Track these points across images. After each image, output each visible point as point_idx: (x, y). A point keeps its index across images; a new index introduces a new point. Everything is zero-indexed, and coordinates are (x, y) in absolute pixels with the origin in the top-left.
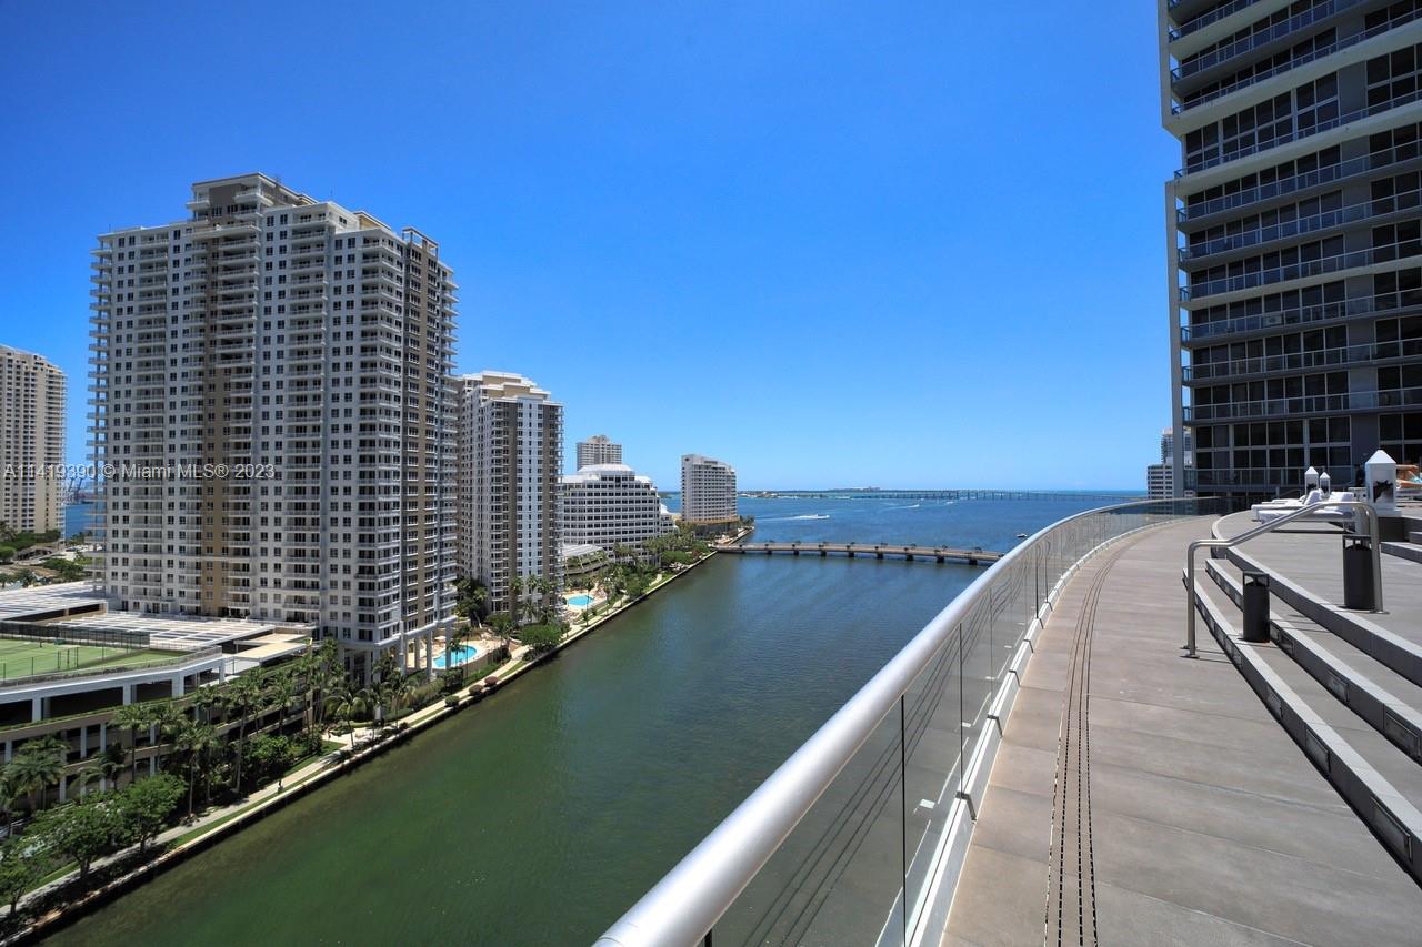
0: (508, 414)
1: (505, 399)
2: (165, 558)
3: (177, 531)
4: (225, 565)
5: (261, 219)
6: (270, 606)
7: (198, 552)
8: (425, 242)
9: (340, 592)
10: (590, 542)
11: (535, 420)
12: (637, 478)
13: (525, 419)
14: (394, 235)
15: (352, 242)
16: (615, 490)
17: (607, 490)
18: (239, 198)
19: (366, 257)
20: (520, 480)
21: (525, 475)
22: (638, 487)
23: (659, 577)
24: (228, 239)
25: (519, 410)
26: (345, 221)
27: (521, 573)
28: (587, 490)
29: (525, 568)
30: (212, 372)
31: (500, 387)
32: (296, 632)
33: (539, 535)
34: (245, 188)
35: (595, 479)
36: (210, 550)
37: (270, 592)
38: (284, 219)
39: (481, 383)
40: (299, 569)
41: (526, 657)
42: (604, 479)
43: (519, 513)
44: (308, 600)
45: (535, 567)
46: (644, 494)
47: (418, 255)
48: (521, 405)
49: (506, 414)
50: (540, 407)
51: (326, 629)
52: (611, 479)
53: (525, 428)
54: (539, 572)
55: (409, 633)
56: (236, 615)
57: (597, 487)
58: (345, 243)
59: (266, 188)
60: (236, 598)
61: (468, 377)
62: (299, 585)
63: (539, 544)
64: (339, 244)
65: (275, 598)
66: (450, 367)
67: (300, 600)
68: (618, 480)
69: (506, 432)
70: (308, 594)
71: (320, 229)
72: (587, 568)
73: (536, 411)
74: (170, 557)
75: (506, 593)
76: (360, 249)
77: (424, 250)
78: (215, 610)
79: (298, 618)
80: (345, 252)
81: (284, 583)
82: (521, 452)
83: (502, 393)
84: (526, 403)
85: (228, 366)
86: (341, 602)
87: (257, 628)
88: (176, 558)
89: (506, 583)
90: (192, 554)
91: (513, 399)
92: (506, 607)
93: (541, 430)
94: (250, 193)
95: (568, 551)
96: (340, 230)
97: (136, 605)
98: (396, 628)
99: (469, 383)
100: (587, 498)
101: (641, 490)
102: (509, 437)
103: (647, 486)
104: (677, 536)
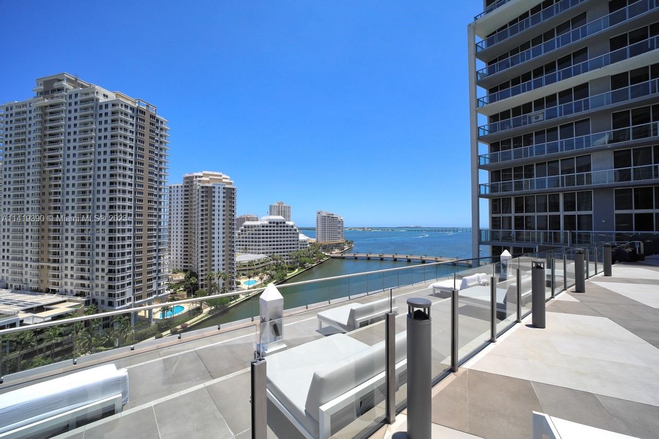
0: (208, 192)
1: (207, 185)
2: (24, 263)
3: (30, 250)
4: (49, 267)
5: (66, 96)
6: (69, 288)
7: (38, 261)
8: (147, 106)
9: (100, 282)
10: (263, 253)
11: (222, 195)
12: (287, 223)
13: (216, 194)
14: (129, 103)
15: (107, 106)
16: (276, 228)
17: (272, 228)
18: (56, 85)
19: (113, 113)
20: (214, 224)
21: (216, 222)
22: (287, 226)
23: (297, 270)
24: (51, 106)
25: (213, 190)
26: (104, 94)
27: (214, 270)
28: (262, 228)
29: (216, 268)
30: (44, 172)
31: (207, 179)
32: (77, 301)
33: (223, 251)
34: (60, 80)
35: (266, 223)
36: (42, 259)
37: (69, 281)
38: (76, 95)
39: (202, 177)
40: (83, 270)
41: (210, 312)
42: (270, 223)
43: (213, 240)
44: (86, 285)
45: (221, 267)
46: (291, 230)
47: (143, 112)
48: (214, 187)
49: (207, 192)
50: (224, 188)
51: (94, 300)
52: (274, 223)
53: (216, 199)
54: (223, 269)
55: (136, 302)
56: (54, 292)
57: (267, 227)
58: (104, 107)
59: (69, 80)
60: (54, 284)
61: (195, 174)
62: (82, 278)
63: (223, 256)
64: (101, 107)
65: (71, 284)
67: (83, 285)
68: (277, 223)
69: (207, 201)
70: (86, 282)
71: (92, 100)
72: (258, 266)
73: (222, 190)
74: (27, 263)
75: (206, 279)
76: (110, 109)
77: (146, 110)
78: (44, 290)
79: (81, 294)
80: (104, 111)
81: (75, 277)
82: (214, 210)
83: (208, 182)
84: (217, 187)
85: (51, 169)
86: (100, 287)
87: (60, 299)
88: (29, 263)
89: (206, 275)
90: (35, 262)
91: (210, 185)
92: (206, 286)
93: (225, 199)
94: (61, 83)
95: (242, 258)
96: (102, 100)
97: (11, 285)
98: (129, 300)
99: (196, 177)
100: (262, 232)
101: (289, 228)
102: (208, 203)
103: (292, 227)
104: (309, 250)
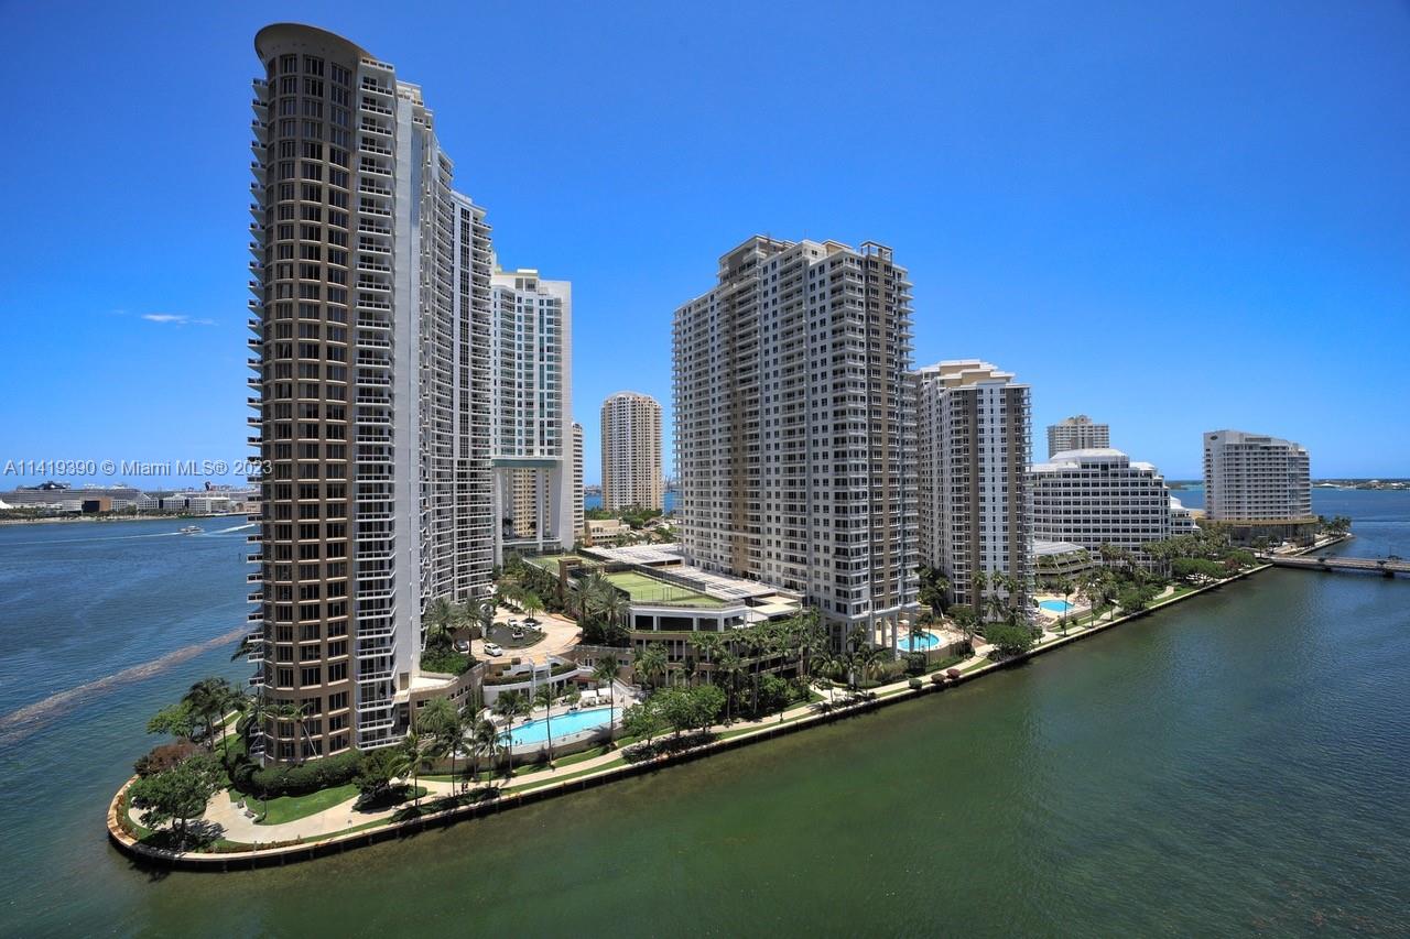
0: (968, 402)
1: (963, 387)
2: (712, 531)
3: (718, 516)
4: (745, 539)
5: (760, 271)
6: (774, 574)
7: (730, 528)
8: (880, 250)
9: (821, 568)
10: (1067, 540)
11: (998, 406)
12: (1132, 465)
13: (986, 406)
14: (854, 252)
15: (822, 269)
16: (1100, 480)
17: (1090, 480)
18: (746, 259)
19: (833, 278)
20: (983, 470)
21: (987, 465)
22: (1134, 475)
23: (1170, 590)
24: (741, 292)
25: (979, 397)
26: (816, 252)
27: (984, 567)
28: (1062, 480)
29: (989, 563)
30: (735, 394)
31: (958, 376)
32: (791, 597)
33: (1005, 528)
34: (749, 250)
35: (1073, 466)
36: (737, 527)
37: (774, 563)
38: (774, 265)
39: (938, 374)
40: (793, 546)
41: (991, 656)
42: (1084, 466)
43: (981, 504)
44: (799, 572)
45: (1000, 563)
46: (1144, 484)
47: (875, 264)
48: (981, 391)
49: (965, 402)
50: (1002, 391)
51: (811, 597)
52: (1095, 466)
53: (986, 415)
54: (1005, 568)
55: (877, 612)
56: (753, 578)
57: (1076, 475)
58: (817, 272)
59: (762, 245)
60: (753, 565)
61: (925, 370)
62: (792, 559)
63: (1005, 538)
64: (812, 273)
65: (776, 568)
66: (907, 363)
67: (793, 572)
68: (1105, 467)
69: (966, 421)
70: (799, 567)
71: (798, 265)
72: (1065, 570)
73: (997, 396)
74: (715, 531)
75: (968, 586)
76: (828, 272)
77: (880, 258)
78: (740, 573)
79: (791, 586)
80: (818, 278)
81: (782, 557)
82: (982, 440)
83: (960, 382)
84: (986, 389)
85: (743, 388)
86: (823, 577)
87: (765, 590)
88: (719, 532)
89: (968, 576)
90: (726, 530)
91: (973, 386)
92: (969, 601)
93: (1005, 415)
94: (751, 253)
95: (1039, 548)
96: (813, 261)
97: (698, 562)
98: (866, 606)
99: (927, 375)
100: (1062, 489)
101: (1139, 479)
102: (970, 426)
103: (1149, 474)
104: (1198, 539)
